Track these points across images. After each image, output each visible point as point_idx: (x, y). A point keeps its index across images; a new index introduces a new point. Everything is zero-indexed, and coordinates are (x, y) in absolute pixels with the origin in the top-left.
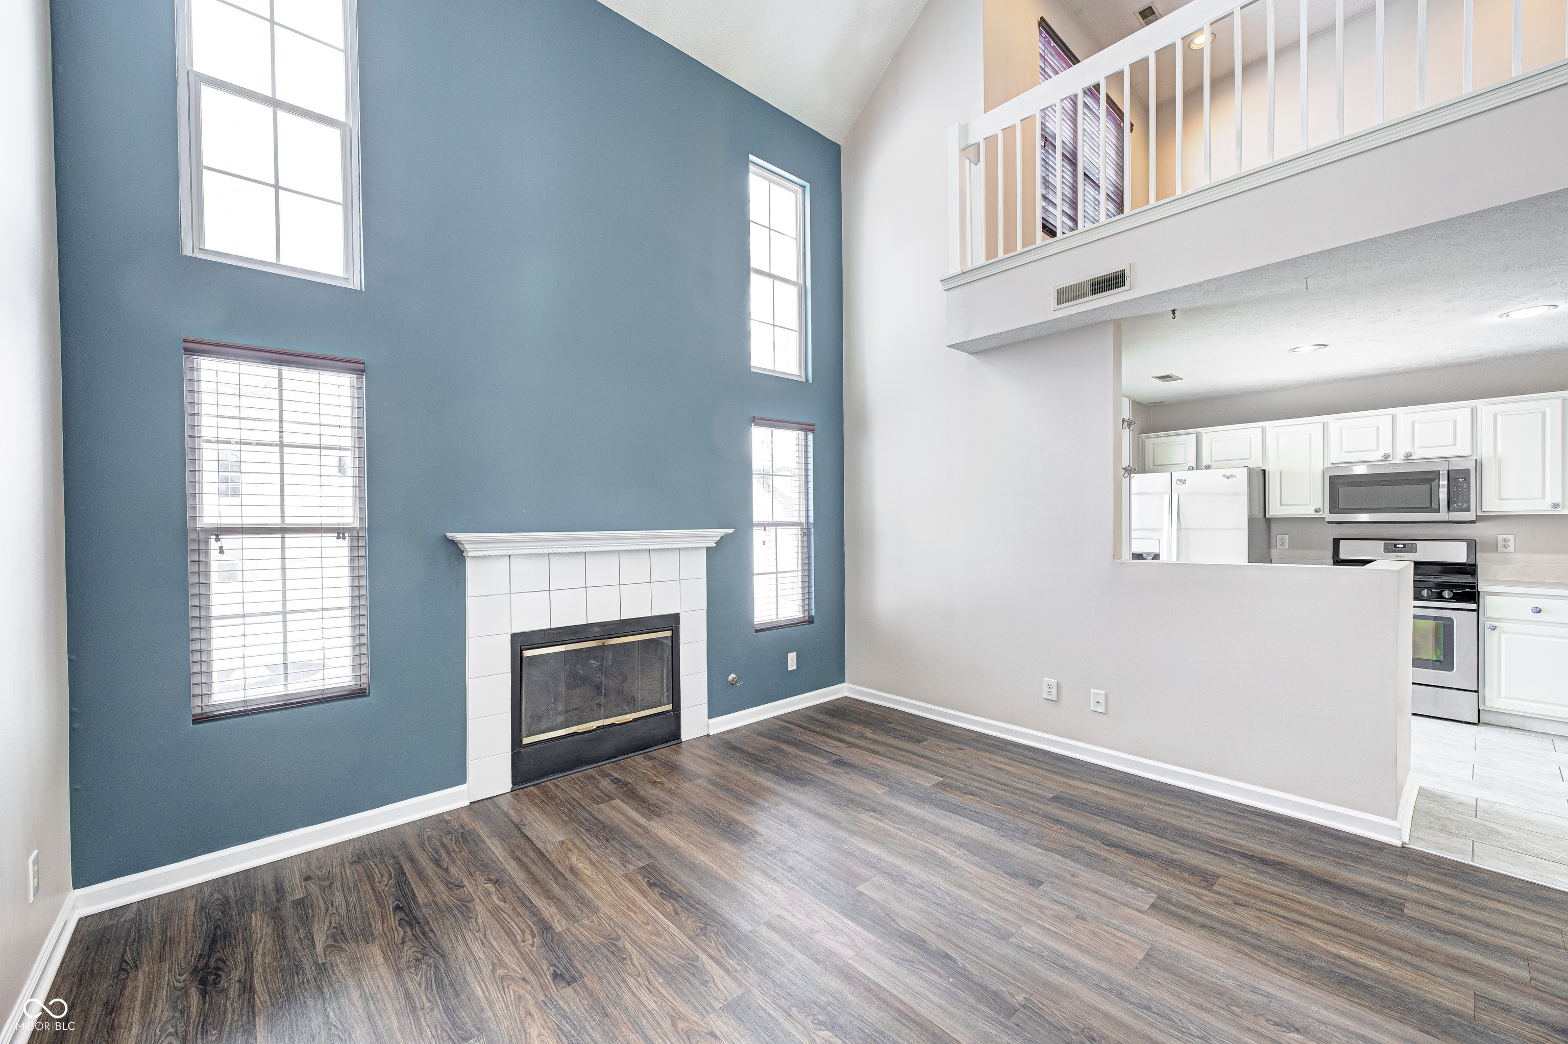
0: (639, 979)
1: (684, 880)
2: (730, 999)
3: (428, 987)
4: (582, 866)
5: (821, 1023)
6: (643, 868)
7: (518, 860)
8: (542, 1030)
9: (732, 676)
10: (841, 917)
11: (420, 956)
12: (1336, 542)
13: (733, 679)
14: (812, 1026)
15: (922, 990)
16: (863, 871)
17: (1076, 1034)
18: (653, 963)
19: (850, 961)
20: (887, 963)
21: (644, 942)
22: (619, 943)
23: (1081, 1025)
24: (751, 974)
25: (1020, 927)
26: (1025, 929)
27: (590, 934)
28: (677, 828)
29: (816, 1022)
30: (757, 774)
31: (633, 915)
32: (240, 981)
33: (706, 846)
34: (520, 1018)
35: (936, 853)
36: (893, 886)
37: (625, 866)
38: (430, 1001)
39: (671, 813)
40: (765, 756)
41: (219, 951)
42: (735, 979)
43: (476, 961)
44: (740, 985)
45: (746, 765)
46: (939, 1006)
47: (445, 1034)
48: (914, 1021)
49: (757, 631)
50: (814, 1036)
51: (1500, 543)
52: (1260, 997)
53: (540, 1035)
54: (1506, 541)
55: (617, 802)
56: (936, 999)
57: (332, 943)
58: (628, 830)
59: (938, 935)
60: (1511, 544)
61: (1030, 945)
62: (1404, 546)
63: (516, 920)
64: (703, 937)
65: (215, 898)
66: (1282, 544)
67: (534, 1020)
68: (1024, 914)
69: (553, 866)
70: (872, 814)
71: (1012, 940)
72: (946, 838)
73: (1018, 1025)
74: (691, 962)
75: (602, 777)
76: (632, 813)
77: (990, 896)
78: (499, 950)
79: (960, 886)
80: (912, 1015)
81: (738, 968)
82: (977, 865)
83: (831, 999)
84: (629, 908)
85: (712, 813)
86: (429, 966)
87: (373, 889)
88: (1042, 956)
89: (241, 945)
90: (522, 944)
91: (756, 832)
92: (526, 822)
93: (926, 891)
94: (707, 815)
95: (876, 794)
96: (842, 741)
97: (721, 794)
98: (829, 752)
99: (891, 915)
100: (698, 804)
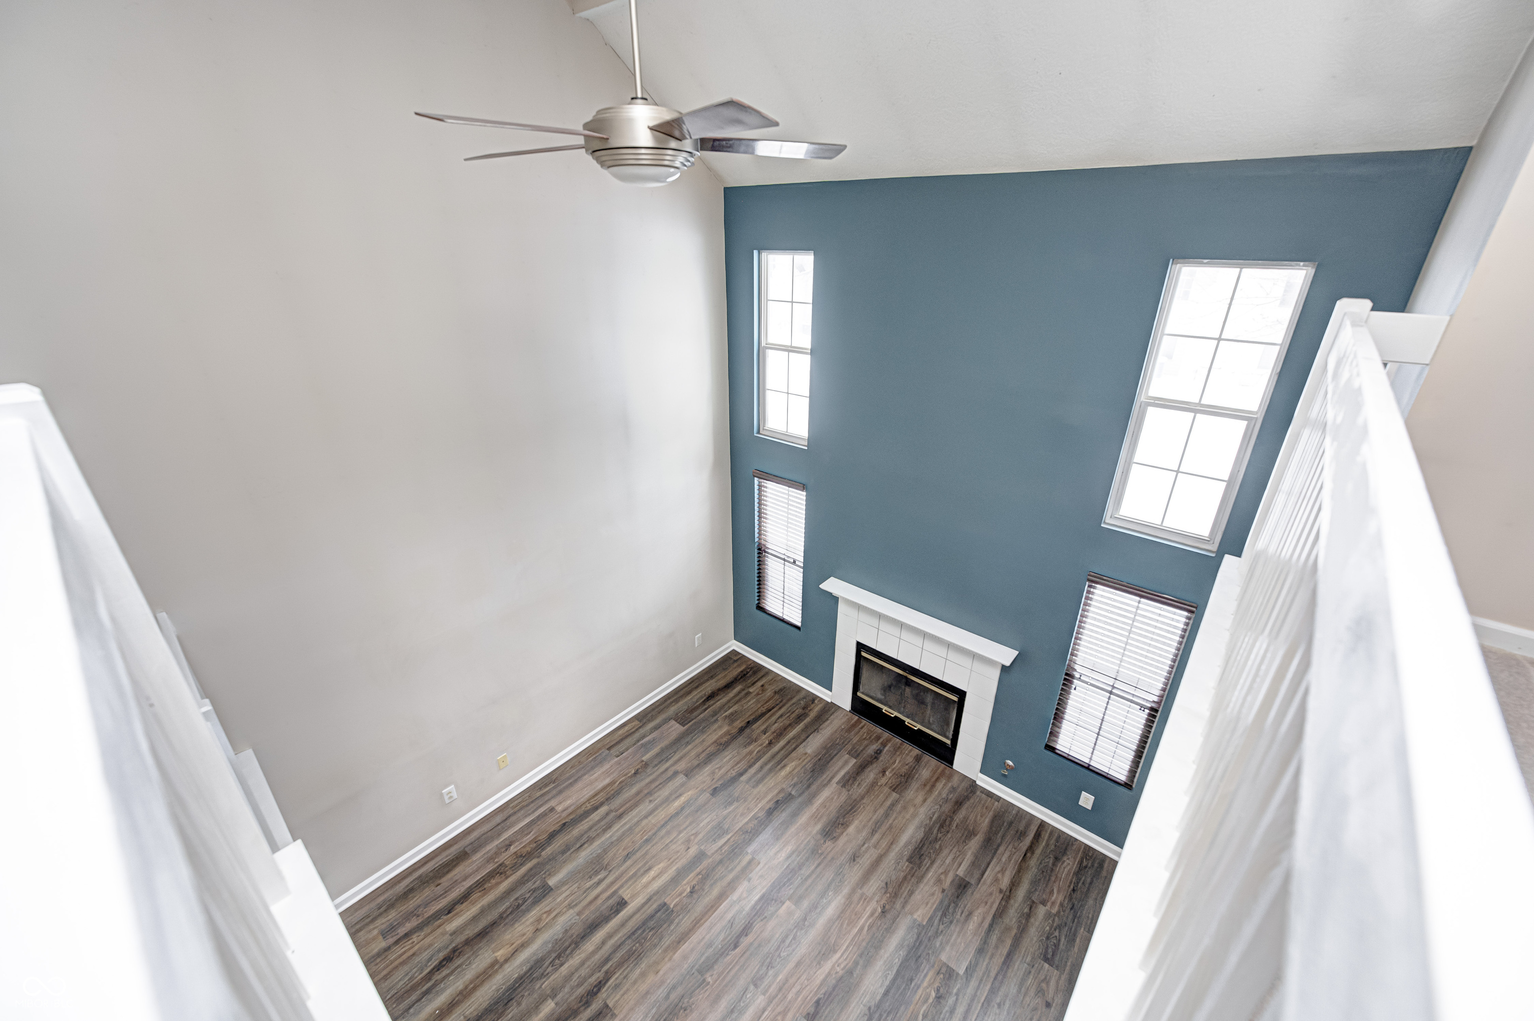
0: (715, 816)
1: (782, 816)
2: (705, 851)
3: (708, 754)
4: (788, 769)
5: (694, 887)
6: (790, 794)
7: (789, 742)
8: (691, 794)
9: (1010, 763)
10: (762, 893)
11: (723, 744)
13: (1010, 765)
14: (692, 884)
15: (713, 931)
16: (805, 904)
17: (688, 1002)
18: (725, 818)
19: (729, 898)
20: (729, 916)
21: (737, 812)
22: (735, 802)
23: (693, 1007)
24: (720, 856)
25: (764, 994)
26: (762, 997)
27: (739, 791)
28: (832, 799)
30: (918, 828)
31: (754, 801)
32: (708, 706)
33: (816, 818)
34: (695, 787)
35: (835, 952)
36: (792, 922)
37: (790, 787)
38: (703, 758)
39: (849, 791)
40: (954, 828)
41: (722, 691)
42: (717, 851)
43: (721, 761)
44: (713, 854)
46: (704, 938)
47: (689, 769)
48: (695, 925)
50: (687, 885)
53: (689, 794)
55: (853, 761)
56: (708, 937)
57: (728, 716)
58: (825, 776)
59: (751, 944)
61: (748, 997)
63: (746, 762)
64: (742, 833)
65: (750, 669)
67: (695, 791)
68: (776, 1000)
69: (787, 758)
70: (879, 910)
71: (752, 987)
72: (856, 963)
73: (693, 974)
74: (726, 832)
75: (882, 743)
76: (842, 773)
77: (791, 981)
78: (727, 766)
79: (798, 964)
80: (698, 925)
81: (723, 851)
82: (824, 980)
83: (706, 891)
84: (758, 799)
85: (855, 812)
86: (718, 749)
87: (759, 709)
88: (740, 1001)
89: (724, 695)
91: (836, 840)
92: (820, 731)
93: (791, 941)
94: (851, 810)
95: (912, 914)
96: (1014, 884)
97: (881, 811)
98: (983, 875)
99: (765, 920)
100: (864, 802)
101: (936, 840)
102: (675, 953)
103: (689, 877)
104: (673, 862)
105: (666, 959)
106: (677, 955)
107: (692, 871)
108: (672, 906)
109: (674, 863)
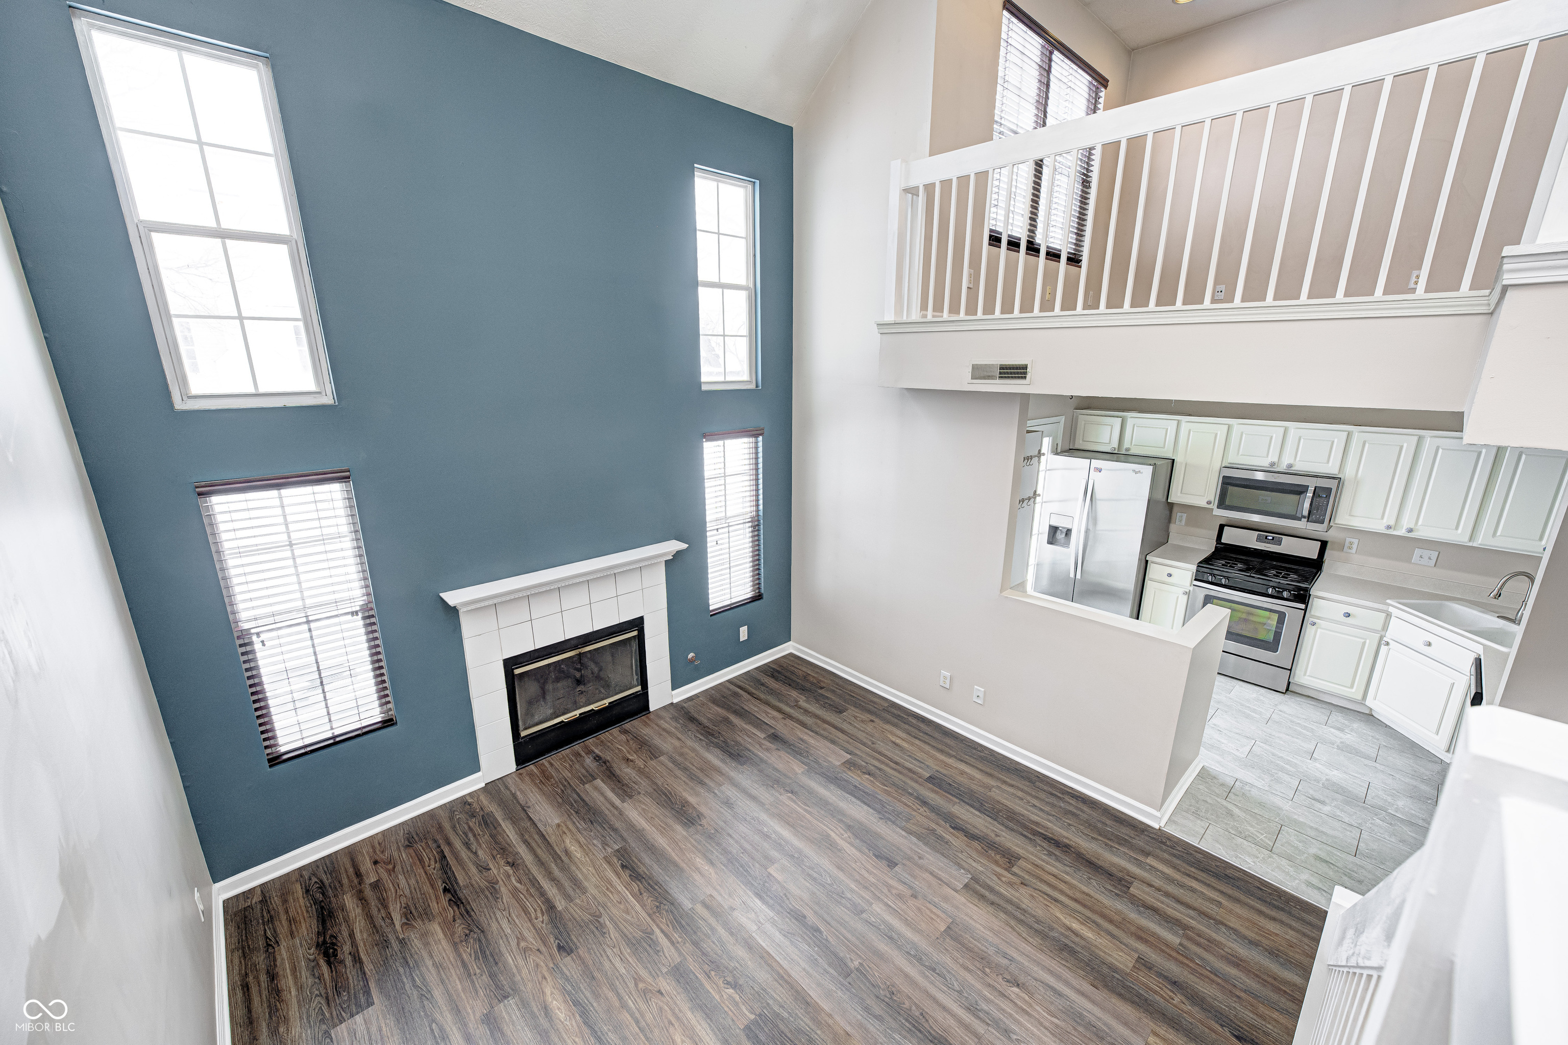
0: (614, 950)
1: (648, 863)
2: (673, 965)
3: (477, 958)
4: (574, 848)
5: (728, 983)
6: (618, 851)
7: (525, 842)
8: (553, 990)
9: (691, 655)
10: (753, 896)
11: (467, 932)
12: (1222, 528)
13: (693, 657)
14: (722, 985)
15: (796, 957)
16: (774, 854)
17: (883, 990)
18: (624, 936)
19: (754, 934)
20: (778, 936)
21: (618, 919)
22: (601, 920)
23: (888, 983)
24: (687, 945)
25: (871, 904)
26: (874, 906)
27: (581, 912)
28: (643, 809)
29: (725, 982)
30: (708, 750)
31: (610, 895)
32: (350, 953)
33: (664, 829)
34: (538, 981)
35: (828, 836)
36: (793, 869)
37: (605, 849)
38: (479, 969)
39: (639, 793)
40: (716, 728)
41: (329, 929)
42: (677, 949)
43: (506, 935)
44: (680, 954)
45: (700, 739)
46: (804, 969)
47: (492, 993)
48: (786, 981)
49: (712, 615)
50: (723, 993)
51: (1347, 544)
52: (1006, 960)
53: (552, 993)
54: (1351, 543)
55: (599, 782)
56: (803, 964)
57: (406, 921)
58: (607, 812)
59: (815, 912)
60: (1355, 546)
61: (874, 920)
62: (1273, 538)
63: (530, 900)
64: (657, 914)
65: (313, 881)
66: (1181, 521)
67: (547, 982)
68: (877, 893)
69: (553, 849)
70: (790, 795)
71: (864, 915)
72: (841, 821)
73: (850, 984)
74: (649, 933)
75: (587, 754)
76: (610, 794)
77: (857, 877)
78: (520, 926)
79: (839, 868)
80: (786, 977)
81: (680, 940)
82: (856, 848)
83: (737, 965)
84: (608, 889)
85: (671, 793)
86: (475, 940)
87: (426, 873)
88: (879, 929)
89: (343, 923)
90: (536, 921)
91: (702, 815)
92: (530, 804)
93: (815, 872)
94: (666, 796)
95: (796, 774)
96: (780, 711)
97: (679, 773)
98: (767, 724)
99: (788, 894)
100: (660, 783)
101: (725, 742)
102: (823, 1010)
103: (711, 991)
104: (678, 1018)
105: (830, 1022)
106: (826, 1005)
107: (702, 985)
108: (752, 1017)
109: (680, 1015)
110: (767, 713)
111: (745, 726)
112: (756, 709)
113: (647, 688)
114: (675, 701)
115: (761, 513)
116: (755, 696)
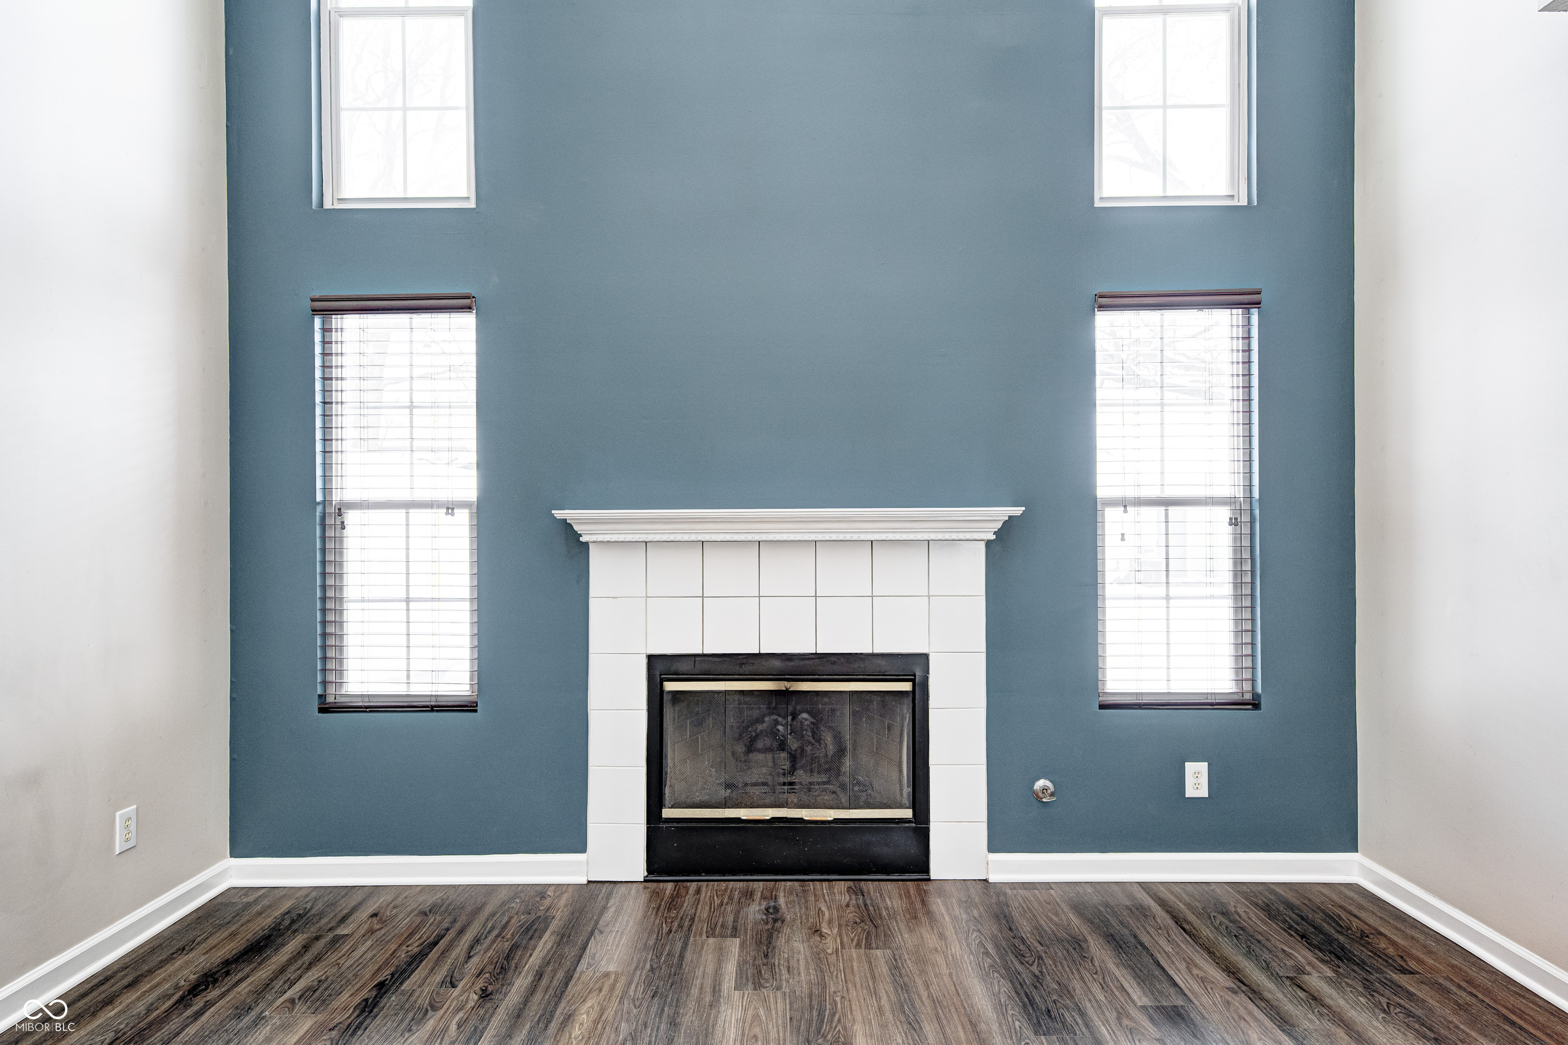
4: (583, 1019)
9: (1044, 784)
13: (1044, 790)
28: (755, 1018)
30: (985, 978)
32: (207, 1001)
39: (779, 988)
40: (1040, 948)
41: (238, 963)
49: (1102, 707)
55: (734, 946)
57: (297, 997)
58: (694, 991)
65: (304, 906)
69: (557, 1004)
75: (763, 898)
76: (729, 969)
85: (832, 1015)
87: (394, 951)
89: (254, 964)
92: (607, 928)
94: (821, 1014)
96: (1232, 971)
97: (885, 988)
98: (1175, 984)
100: (832, 989)
101: (1038, 979)
110: (1190, 964)
111: (1112, 966)
112: (1169, 949)
113: (927, 821)
114: (992, 879)
115: (1256, 494)
116: (1187, 927)
